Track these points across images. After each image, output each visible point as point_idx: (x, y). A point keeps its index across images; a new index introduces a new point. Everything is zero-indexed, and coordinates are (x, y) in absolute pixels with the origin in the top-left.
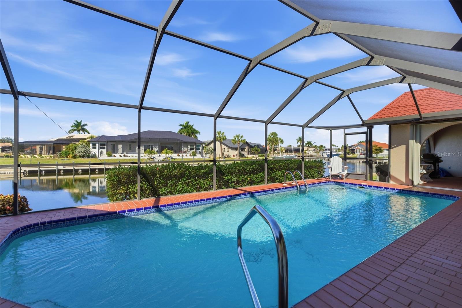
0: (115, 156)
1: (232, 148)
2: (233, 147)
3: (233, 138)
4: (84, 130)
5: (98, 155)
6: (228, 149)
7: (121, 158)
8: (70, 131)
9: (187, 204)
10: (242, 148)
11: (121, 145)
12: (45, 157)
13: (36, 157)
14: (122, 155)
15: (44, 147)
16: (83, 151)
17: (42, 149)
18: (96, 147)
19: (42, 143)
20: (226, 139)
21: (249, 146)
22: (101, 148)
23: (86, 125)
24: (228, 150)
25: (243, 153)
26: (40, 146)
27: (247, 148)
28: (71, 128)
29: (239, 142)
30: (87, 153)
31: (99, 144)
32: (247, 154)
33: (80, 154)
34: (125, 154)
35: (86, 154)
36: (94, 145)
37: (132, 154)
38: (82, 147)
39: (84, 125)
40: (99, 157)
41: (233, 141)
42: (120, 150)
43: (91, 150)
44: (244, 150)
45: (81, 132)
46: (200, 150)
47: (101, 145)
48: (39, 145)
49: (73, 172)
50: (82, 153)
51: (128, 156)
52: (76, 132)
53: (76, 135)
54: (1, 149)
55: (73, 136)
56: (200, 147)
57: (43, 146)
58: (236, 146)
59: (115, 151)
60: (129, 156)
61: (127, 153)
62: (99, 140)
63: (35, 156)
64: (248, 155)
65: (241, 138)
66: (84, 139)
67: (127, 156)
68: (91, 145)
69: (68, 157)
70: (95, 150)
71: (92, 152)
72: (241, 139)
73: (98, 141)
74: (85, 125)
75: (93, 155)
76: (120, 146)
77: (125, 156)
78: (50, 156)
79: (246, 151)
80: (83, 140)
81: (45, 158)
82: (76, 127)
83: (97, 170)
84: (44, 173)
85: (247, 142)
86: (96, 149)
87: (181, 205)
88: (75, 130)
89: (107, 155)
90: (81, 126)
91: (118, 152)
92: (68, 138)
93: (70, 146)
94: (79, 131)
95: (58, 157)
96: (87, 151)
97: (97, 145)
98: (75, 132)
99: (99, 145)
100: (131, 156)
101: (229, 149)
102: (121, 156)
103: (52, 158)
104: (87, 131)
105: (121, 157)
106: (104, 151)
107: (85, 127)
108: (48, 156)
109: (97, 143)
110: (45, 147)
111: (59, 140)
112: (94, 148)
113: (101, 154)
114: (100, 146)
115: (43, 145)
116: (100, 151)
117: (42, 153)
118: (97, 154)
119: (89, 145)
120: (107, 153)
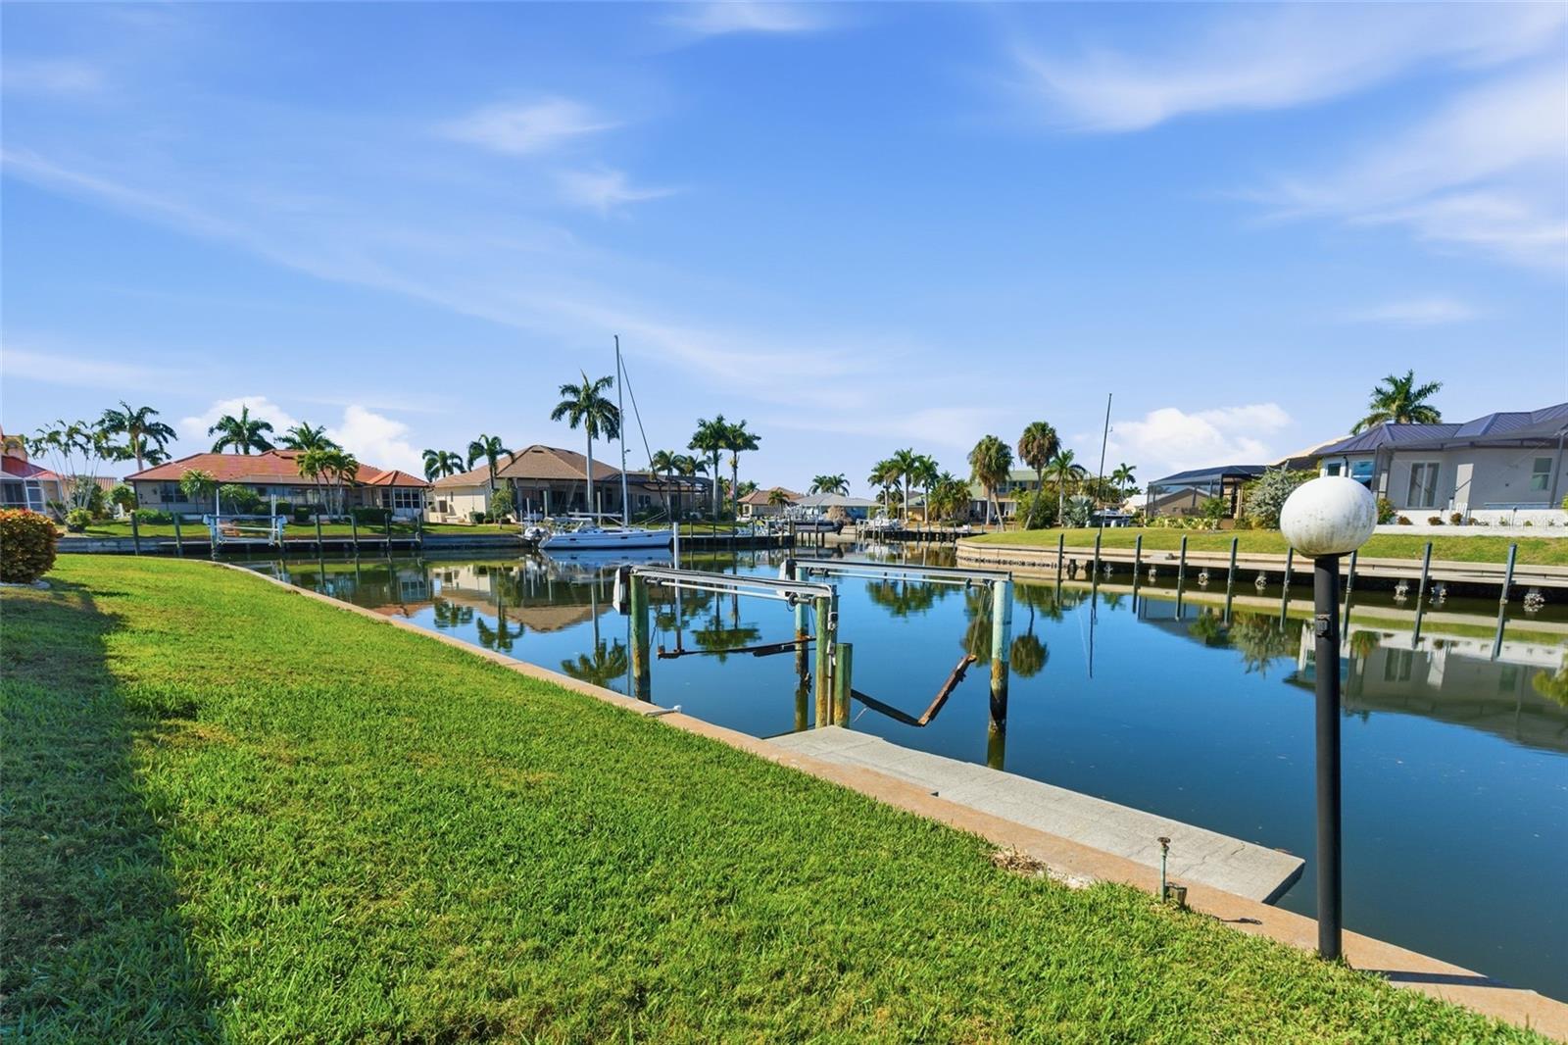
0: (1404, 521)
7: (1437, 530)
11: (1473, 465)
14: (1446, 516)
31: (1351, 466)
36: (1333, 470)
37: (1506, 514)
49: (1179, 578)
59: (1423, 497)
62: (1350, 448)
67: (1472, 521)
73: (1343, 454)
76: (1466, 472)
77: (1457, 520)
82: (1385, 405)
83: (1261, 578)
84: (1111, 572)
97: (1342, 469)
99: (1350, 471)
102: (1435, 521)
105: (1437, 527)
109: (1342, 460)
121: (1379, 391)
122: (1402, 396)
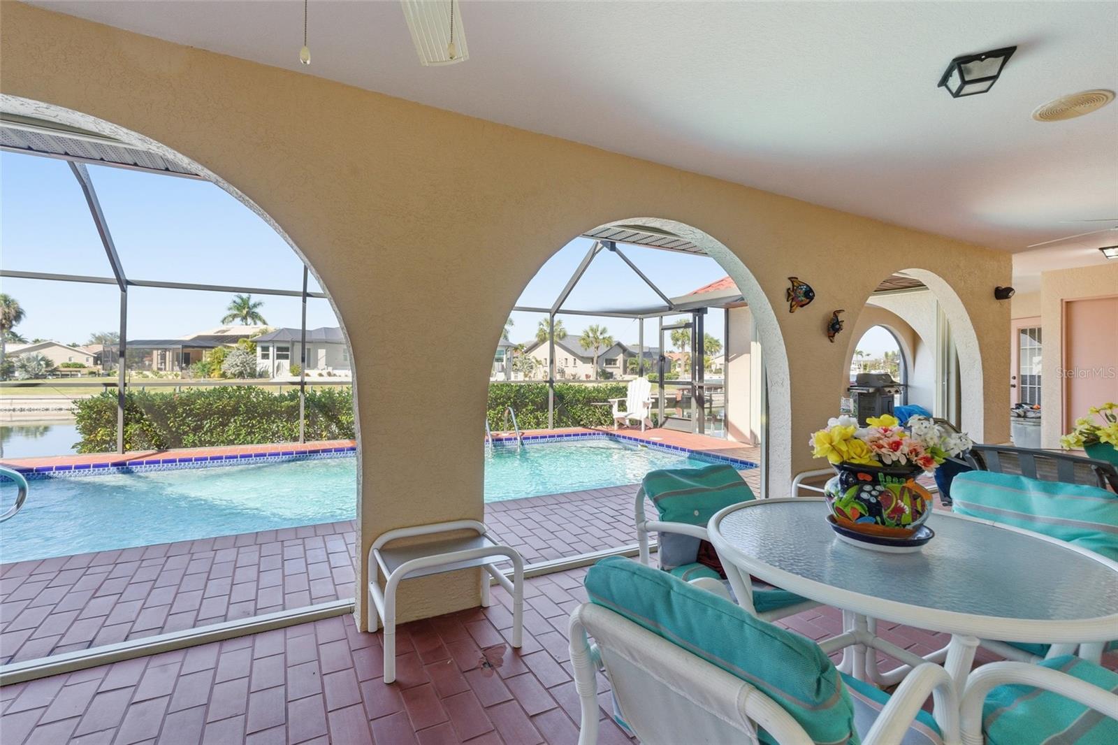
0: (308, 375)
1: (582, 357)
2: (586, 354)
3: (582, 334)
4: (255, 317)
5: (273, 372)
6: (575, 359)
8: (225, 319)
9: (193, 464)
10: (608, 358)
11: (325, 350)
12: (166, 375)
13: (148, 377)
14: (324, 373)
15: (167, 353)
16: (239, 364)
17: (163, 358)
18: (268, 354)
19: (163, 345)
20: (565, 335)
21: (626, 353)
22: (279, 357)
23: (260, 304)
24: (575, 363)
25: (609, 370)
26: (159, 351)
27: (620, 358)
28: (229, 313)
29: (596, 345)
30: (248, 368)
31: (275, 347)
32: (622, 373)
33: (233, 370)
34: (330, 369)
35: (246, 370)
36: (265, 349)
38: (238, 354)
39: (255, 306)
40: (275, 376)
41: (582, 342)
42: (322, 362)
43: (259, 360)
44: (615, 364)
45: (249, 320)
46: (504, 363)
47: (279, 349)
48: (158, 349)
50: (238, 368)
51: (337, 375)
52: (238, 320)
53: (237, 328)
54: (94, 357)
55: (227, 331)
56: (505, 356)
57: (165, 352)
58: (591, 352)
59: (312, 364)
60: (340, 376)
61: (336, 369)
62: (274, 339)
63: (145, 372)
64: (623, 376)
65: (601, 334)
66: (247, 337)
67: (335, 375)
68: (259, 350)
69: (212, 375)
70: (265, 361)
71: (261, 365)
72: (601, 337)
73: (273, 341)
74: (258, 305)
75: (263, 372)
76: (322, 353)
77: (329, 374)
78: (175, 373)
79: (618, 365)
80: (245, 339)
81: (165, 377)
82: (238, 309)
85: (619, 345)
86: (268, 358)
87: (178, 463)
88: (234, 316)
89: (291, 372)
90: (248, 308)
91: (317, 365)
92: (219, 334)
93: (215, 352)
94: (244, 318)
95: (189, 376)
96: (248, 364)
97: (271, 349)
98: (236, 319)
99: (275, 350)
100: (343, 375)
101: (577, 360)
102: (321, 375)
103: (179, 378)
104: (260, 319)
105: (322, 378)
106: (286, 363)
107: (256, 310)
108: (170, 375)
109: (270, 344)
110: (171, 353)
111: (199, 338)
112: (265, 356)
113: (277, 371)
114: (277, 351)
115: (166, 350)
116: (277, 362)
117: (163, 367)
118: (270, 370)
119: (253, 351)
120: (290, 369)
121: (234, 302)
122: (247, 306)
